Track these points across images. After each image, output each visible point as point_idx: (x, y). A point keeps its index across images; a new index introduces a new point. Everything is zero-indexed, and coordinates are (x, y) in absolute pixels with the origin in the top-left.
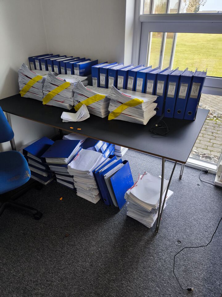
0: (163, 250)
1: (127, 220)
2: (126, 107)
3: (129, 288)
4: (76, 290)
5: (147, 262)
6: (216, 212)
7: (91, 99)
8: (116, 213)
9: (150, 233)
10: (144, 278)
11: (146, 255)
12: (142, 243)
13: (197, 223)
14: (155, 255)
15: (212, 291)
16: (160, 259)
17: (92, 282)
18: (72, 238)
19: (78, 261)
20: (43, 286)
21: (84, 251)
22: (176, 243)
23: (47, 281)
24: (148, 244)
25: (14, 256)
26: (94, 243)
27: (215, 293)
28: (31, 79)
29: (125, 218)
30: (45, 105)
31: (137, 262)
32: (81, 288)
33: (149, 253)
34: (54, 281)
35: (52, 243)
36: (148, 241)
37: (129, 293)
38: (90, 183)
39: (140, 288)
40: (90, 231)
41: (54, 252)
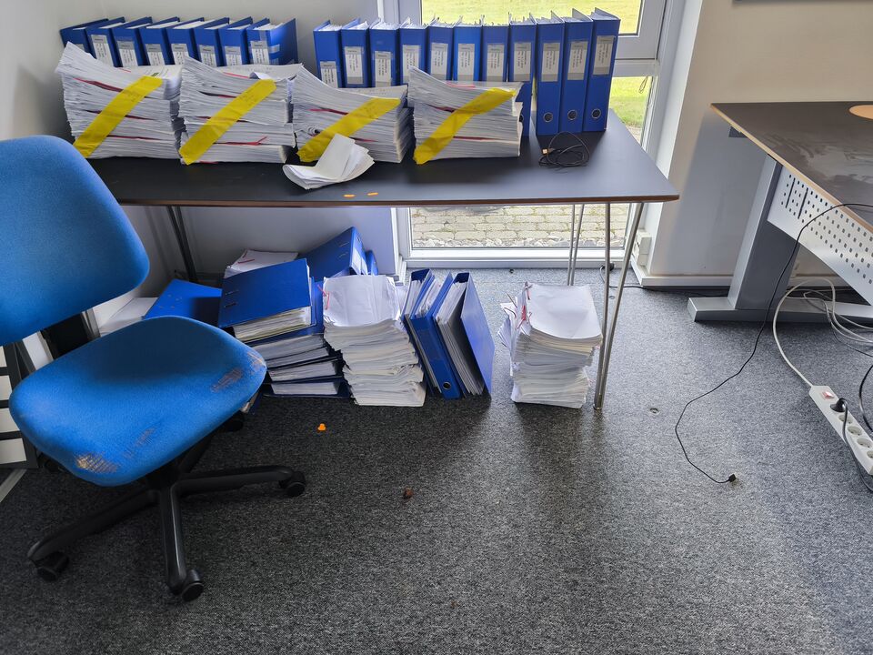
0: (636, 437)
1: (521, 412)
2: (467, 117)
3: (626, 528)
4: (522, 587)
5: (622, 470)
6: (678, 335)
7: (357, 115)
8: (487, 407)
9: (589, 417)
10: (639, 498)
11: (610, 459)
12: (587, 440)
13: (661, 365)
14: (629, 451)
15: (767, 465)
16: (643, 453)
17: (544, 556)
18: (424, 494)
19: (480, 533)
20: (438, 619)
21: (475, 508)
22: (650, 413)
23: (439, 603)
24: (599, 437)
25: (302, 597)
26: (485, 484)
27: (773, 466)
28: (119, 90)
29: (514, 409)
30: (192, 164)
31: (604, 477)
32: (529, 577)
33: (615, 451)
34: (455, 595)
35: (382, 526)
36: (595, 432)
37: (631, 537)
38: (397, 354)
39: (644, 518)
40: (457, 464)
41: (406, 541)
